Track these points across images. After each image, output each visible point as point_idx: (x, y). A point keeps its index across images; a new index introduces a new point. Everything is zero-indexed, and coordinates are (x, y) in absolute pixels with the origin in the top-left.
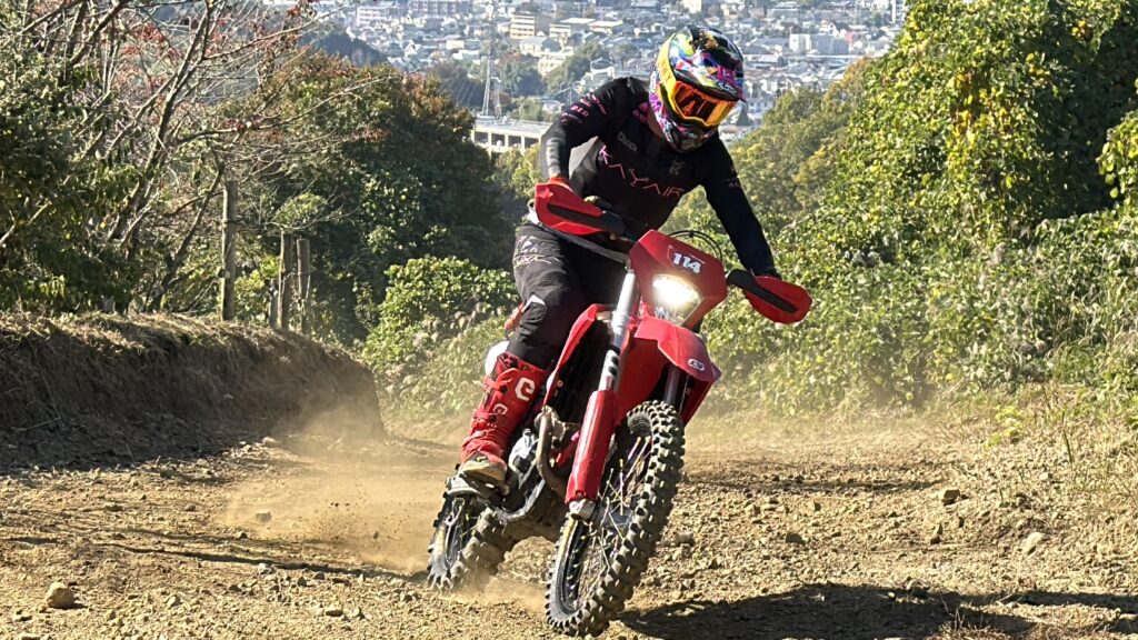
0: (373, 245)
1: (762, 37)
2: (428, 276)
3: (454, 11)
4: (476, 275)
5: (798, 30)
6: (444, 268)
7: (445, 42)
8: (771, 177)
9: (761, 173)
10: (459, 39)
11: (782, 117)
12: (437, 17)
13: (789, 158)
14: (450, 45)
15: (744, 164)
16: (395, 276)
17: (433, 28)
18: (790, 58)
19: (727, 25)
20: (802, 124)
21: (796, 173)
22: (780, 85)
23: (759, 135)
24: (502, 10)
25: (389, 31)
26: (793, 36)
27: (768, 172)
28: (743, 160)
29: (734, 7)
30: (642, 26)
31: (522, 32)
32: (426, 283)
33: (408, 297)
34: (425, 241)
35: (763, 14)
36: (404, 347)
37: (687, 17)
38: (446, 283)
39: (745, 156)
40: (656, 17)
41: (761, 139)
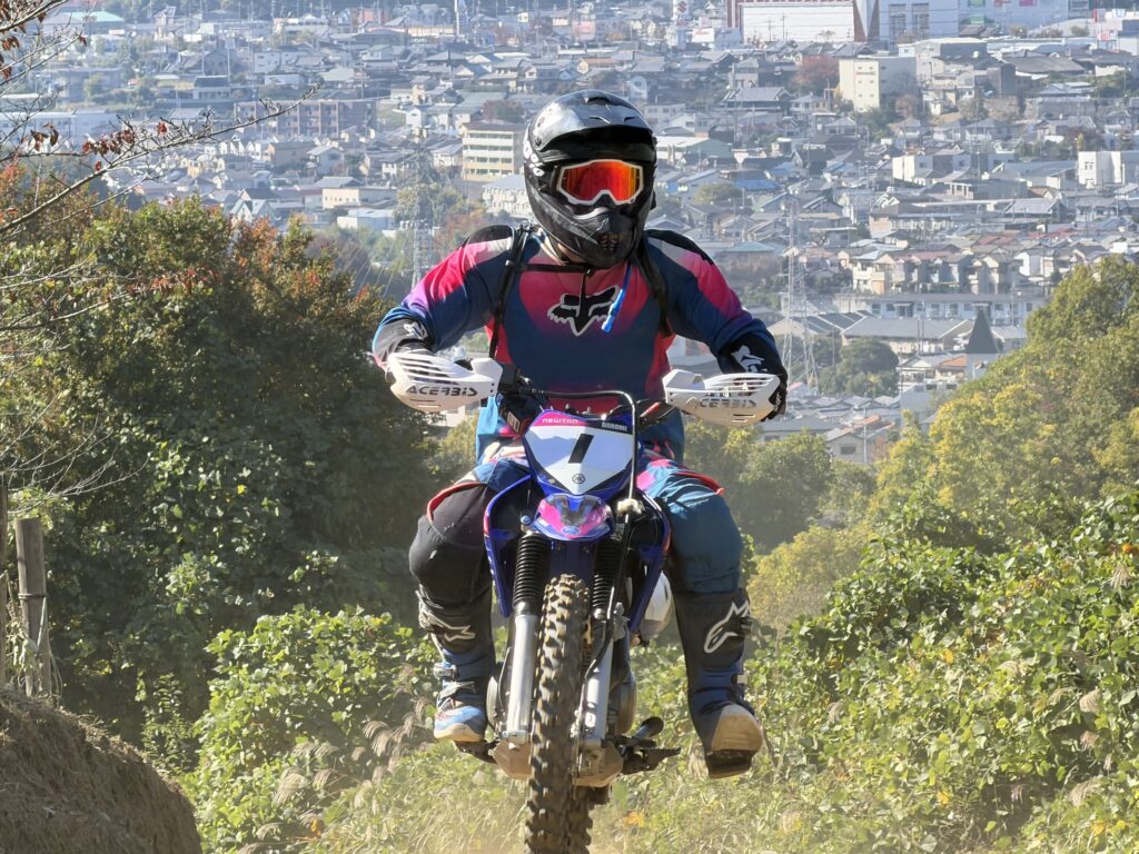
0: (176, 597)
1: (1015, 159)
2: (303, 651)
3: (335, 124)
4: (410, 646)
5: (1094, 142)
6: (337, 634)
7: (319, 192)
8: (1050, 457)
9: (1026, 448)
10: (351, 185)
11: (1069, 324)
12: (301, 139)
13: (1086, 413)
14: (333, 196)
15: (988, 429)
16: (228, 654)
17: (293, 163)
18: (1082, 203)
19: (939, 137)
20: (1114, 337)
21: (1103, 446)
22: (1059, 263)
23: (1020, 366)
24: (443, 119)
25: (194, 172)
26: (1085, 157)
27: (1040, 446)
28: (985, 420)
29: (951, 97)
30: (750, 145)
31: (487, 166)
32: (299, 667)
33: (258, 699)
34: (292, 584)
35: (1015, 109)
36: (255, 811)
37: (850, 121)
38: (344, 667)
39: (990, 413)
40: (780, 124)
41: (1024, 371)
